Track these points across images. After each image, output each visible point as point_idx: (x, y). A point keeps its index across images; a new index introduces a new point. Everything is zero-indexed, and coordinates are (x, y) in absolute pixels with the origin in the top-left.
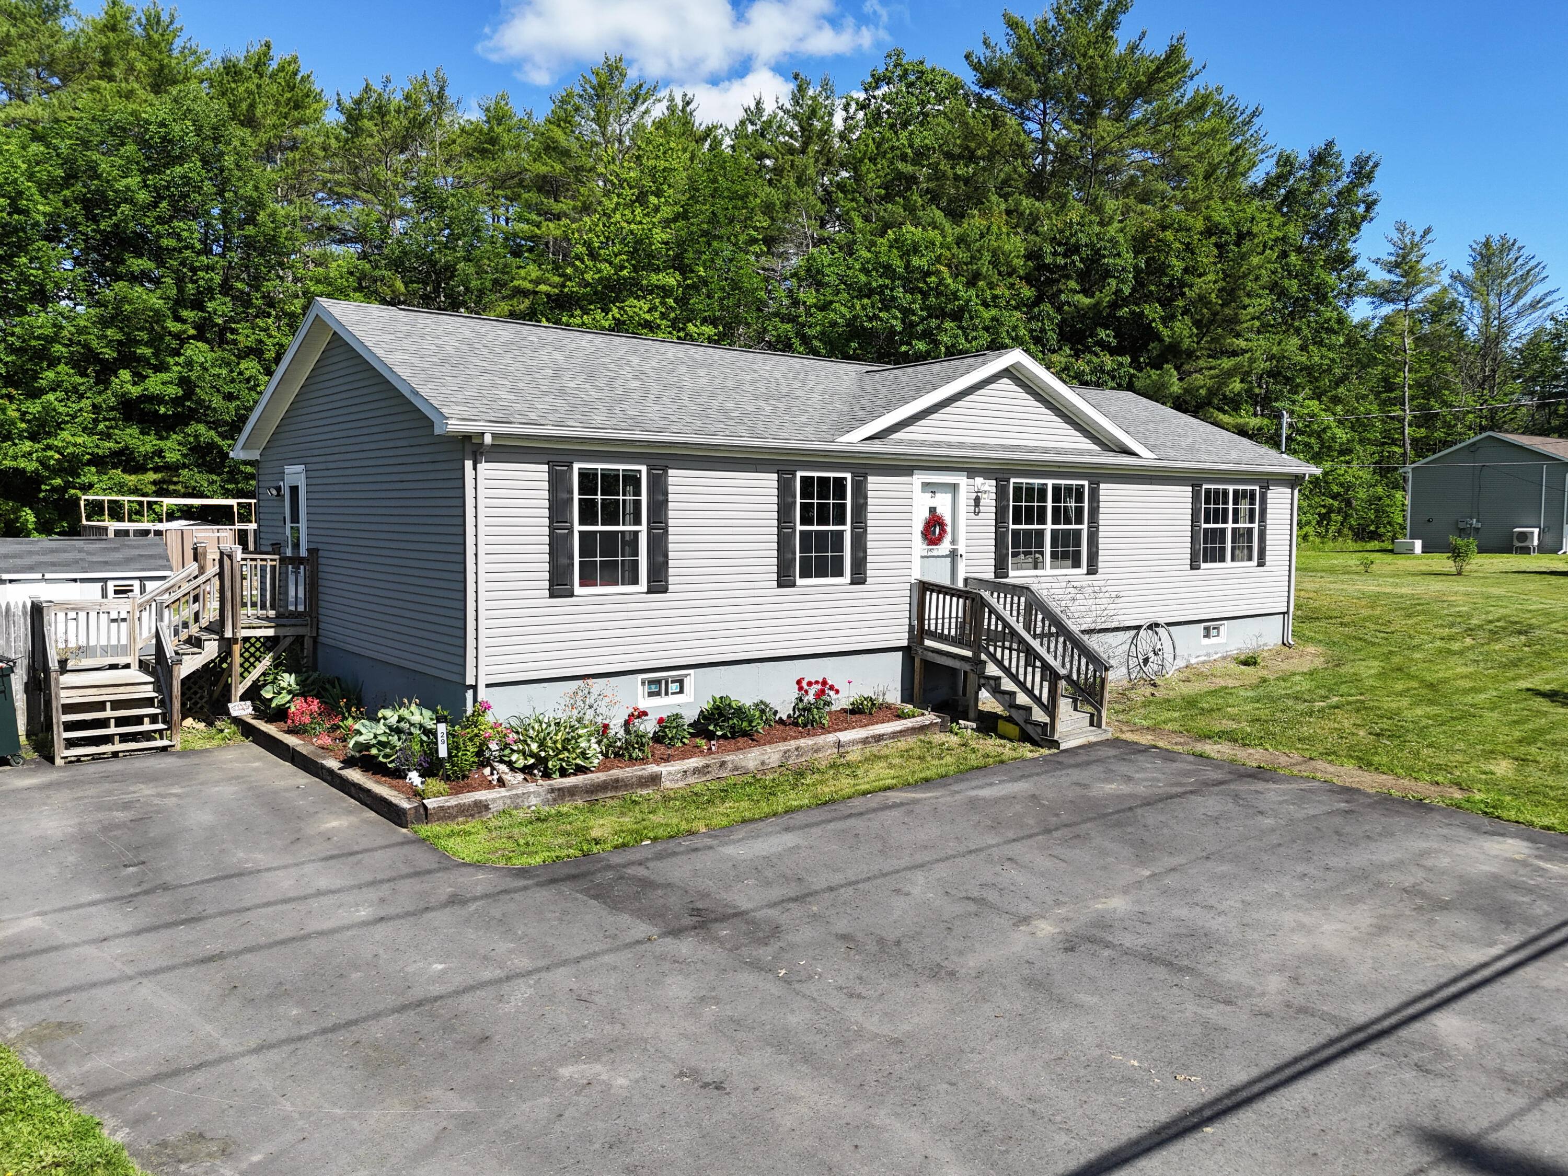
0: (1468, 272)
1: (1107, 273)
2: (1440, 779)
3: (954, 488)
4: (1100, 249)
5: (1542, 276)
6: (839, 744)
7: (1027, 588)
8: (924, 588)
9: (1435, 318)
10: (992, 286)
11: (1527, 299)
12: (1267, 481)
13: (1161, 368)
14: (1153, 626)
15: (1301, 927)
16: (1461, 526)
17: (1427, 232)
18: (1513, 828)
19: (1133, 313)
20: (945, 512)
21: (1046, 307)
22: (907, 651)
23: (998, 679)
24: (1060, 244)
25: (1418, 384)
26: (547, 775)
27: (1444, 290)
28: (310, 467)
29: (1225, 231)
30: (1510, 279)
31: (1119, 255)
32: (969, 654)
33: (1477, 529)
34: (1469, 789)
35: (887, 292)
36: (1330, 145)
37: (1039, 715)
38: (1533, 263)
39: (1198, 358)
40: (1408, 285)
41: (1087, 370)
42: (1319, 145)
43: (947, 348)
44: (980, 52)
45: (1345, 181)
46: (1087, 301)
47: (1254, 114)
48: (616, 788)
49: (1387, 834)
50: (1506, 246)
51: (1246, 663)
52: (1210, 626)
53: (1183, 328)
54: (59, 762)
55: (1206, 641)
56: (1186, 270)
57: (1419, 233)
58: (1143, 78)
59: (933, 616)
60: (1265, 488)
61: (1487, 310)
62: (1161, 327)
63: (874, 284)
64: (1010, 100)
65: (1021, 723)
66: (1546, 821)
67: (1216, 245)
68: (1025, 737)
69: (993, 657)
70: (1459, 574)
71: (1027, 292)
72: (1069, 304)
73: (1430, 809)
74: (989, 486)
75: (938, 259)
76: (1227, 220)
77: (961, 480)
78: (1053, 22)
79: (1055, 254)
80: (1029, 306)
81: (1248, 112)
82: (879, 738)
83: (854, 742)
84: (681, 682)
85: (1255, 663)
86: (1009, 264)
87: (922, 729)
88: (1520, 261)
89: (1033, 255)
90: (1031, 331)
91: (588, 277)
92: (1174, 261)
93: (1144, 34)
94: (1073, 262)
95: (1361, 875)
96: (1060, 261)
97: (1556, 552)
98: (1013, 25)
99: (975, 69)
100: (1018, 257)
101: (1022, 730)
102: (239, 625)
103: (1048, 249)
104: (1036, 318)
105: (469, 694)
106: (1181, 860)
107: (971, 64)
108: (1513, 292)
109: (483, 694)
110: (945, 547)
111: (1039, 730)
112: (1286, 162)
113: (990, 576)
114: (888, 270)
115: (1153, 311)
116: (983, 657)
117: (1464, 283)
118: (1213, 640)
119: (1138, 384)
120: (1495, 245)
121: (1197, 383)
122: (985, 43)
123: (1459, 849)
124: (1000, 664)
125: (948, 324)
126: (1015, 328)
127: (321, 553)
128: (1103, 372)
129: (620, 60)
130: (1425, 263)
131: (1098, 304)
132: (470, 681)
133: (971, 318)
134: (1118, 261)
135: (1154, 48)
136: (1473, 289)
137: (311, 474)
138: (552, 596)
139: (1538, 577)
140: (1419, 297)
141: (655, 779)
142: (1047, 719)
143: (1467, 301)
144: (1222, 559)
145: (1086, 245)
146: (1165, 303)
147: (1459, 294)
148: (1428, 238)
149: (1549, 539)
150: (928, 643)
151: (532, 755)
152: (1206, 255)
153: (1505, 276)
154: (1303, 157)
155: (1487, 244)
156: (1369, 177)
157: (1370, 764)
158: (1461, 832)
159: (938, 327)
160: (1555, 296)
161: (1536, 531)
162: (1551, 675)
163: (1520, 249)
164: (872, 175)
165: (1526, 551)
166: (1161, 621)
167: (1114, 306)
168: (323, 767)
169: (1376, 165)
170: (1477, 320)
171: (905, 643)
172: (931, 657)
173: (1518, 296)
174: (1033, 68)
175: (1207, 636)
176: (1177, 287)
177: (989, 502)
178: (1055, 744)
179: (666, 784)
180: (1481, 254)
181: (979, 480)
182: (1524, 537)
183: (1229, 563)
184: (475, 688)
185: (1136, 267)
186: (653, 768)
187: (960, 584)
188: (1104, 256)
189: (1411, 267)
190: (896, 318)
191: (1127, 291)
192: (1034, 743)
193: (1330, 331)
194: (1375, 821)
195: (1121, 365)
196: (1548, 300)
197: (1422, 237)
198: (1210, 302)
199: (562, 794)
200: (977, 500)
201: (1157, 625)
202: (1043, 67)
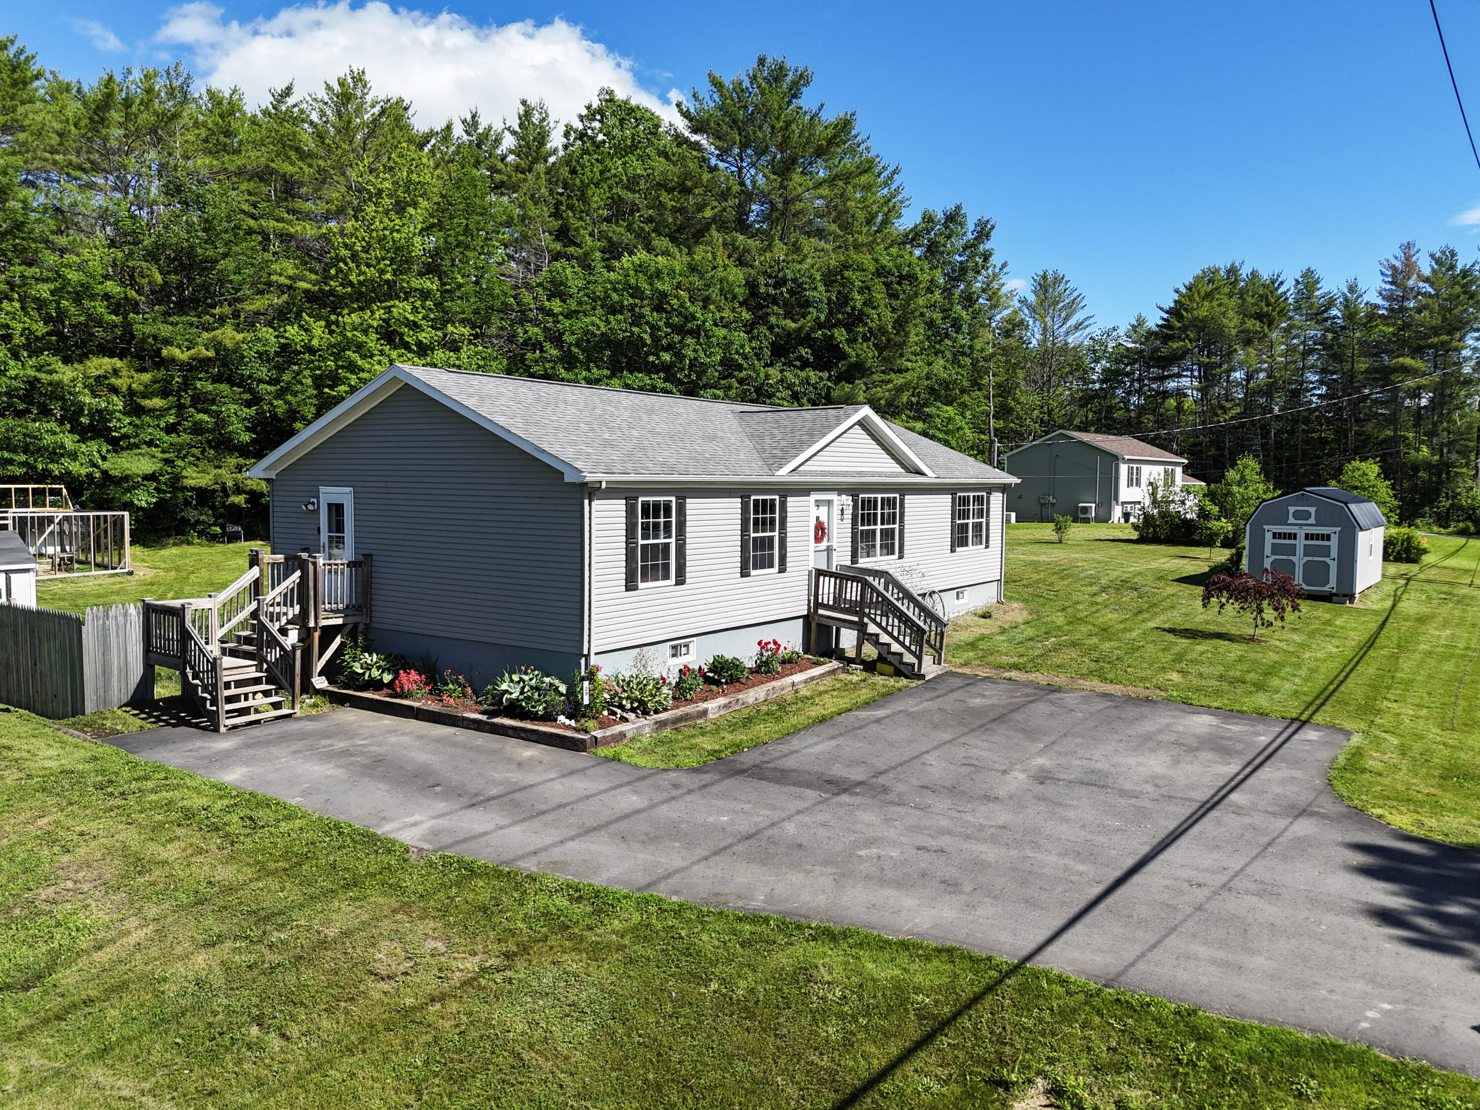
0: (1032, 298)
1: (807, 304)
2: (1148, 685)
3: (829, 503)
4: (802, 284)
5: (1082, 304)
6: (793, 685)
7: (887, 573)
8: (820, 573)
9: (1007, 334)
10: (720, 309)
11: (1072, 322)
12: (990, 489)
13: (853, 383)
14: (932, 593)
15: (1140, 764)
16: (1042, 501)
17: (1004, 265)
18: (1201, 709)
19: (824, 335)
20: (824, 519)
21: (763, 329)
22: (806, 618)
23: (877, 635)
24: (770, 277)
25: (999, 386)
26: (646, 713)
27: (1015, 312)
28: (358, 489)
29: (890, 273)
30: (1061, 305)
31: (816, 288)
32: (856, 619)
33: (1053, 504)
34: (1167, 690)
35: (637, 309)
36: (958, 208)
37: (908, 658)
38: (1075, 294)
39: (873, 373)
40: (991, 308)
41: (797, 382)
42: (951, 207)
43: (690, 360)
44: (690, 105)
45: (970, 236)
46: (793, 325)
47: (895, 172)
48: (686, 720)
49: (1144, 717)
50: (1058, 280)
51: (984, 617)
52: (959, 591)
53: (868, 353)
54: (223, 729)
55: (957, 602)
56: (865, 304)
57: (999, 266)
58: (824, 143)
59: (826, 591)
60: (989, 493)
61: (1045, 329)
62: (846, 347)
63: (626, 303)
64: (717, 148)
65: (897, 664)
66: (1216, 704)
67: (885, 283)
68: (899, 673)
69: (874, 621)
70: (1060, 542)
71: (746, 316)
72: (778, 326)
73: (1156, 702)
74: (847, 500)
75: (679, 286)
76: (891, 264)
77: (833, 496)
78: (746, 83)
79: (767, 285)
80: (749, 328)
81: (890, 169)
82: (812, 679)
83: (801, 682)
84: (686, 646)
85: (990, 617)
86: (731, 291)
87: (833, 672)
88: (1067, 292)
89: (751, 285)
90: (753, 349)
91: (353, 277)
92: (857, 296)
93: (822, 105)
94: (782, 293)
95: (1148, 738)
96: (772, 291)
97: (1107, 522)
98: (718, 85)
99: (686, 117)
100: (739, 286)
101: (896, 668)
102: (321, 617)
103: (762, 280)
104: (757, 338)
105: (583, 661)
106: (1052, 738)
107: (681, 111)
108: (1063, 315)
109: (594, 660)
110: (824, 544)
111: (910, 668)
112: (928, 219)
113: (849, 563)
114: (637, 292)
115: (840, 335)
116: (866, 620)
117: (1029, 307)
118: (961, 601)
119: (834, 394)
120: (1050, 278)
121: (878, 395)
122: (694, 96)
123: (1183, 722)
124: (879, 625)
125: (689, 340)
126: (742, 346)
127: (374, 558)
128: (809, 384)
129: (363, 72)
130: (1004, 290)
131: (800, 329)
132: (585, 652)
133: (708, 337)
134: (815, 294)
135: (830, 116)
136: (1034, 311)
137: (359, 495)
138: (627, 590)
139: (1112, 544)
140: (998, 318)
141: (705, 713)
142: (916, 661)
143: (1031, 322)
144: (967, 545)
145: (792, 280)
146: (849, 328)
147: (1025, 315)
148: (1005, 270)
149: (1102, 511)
150: (821, 612)
151: (637, 700)
152: (879, 294)
153: (1058, 303)
154: (940, 216)
155: (1044, 277)
156: (988, 237)
157: (1106, 679)
158: (1178, 713)
159: (681, 342)
160: (1091, 321)
161: (1093, 505)
162: (1163, 617)
163: (1067, 282)
164: (596, 198)
165: (1087, 521)
166: (936, 589)
167: (813, 330)
168: (464, 719)
169: (993, 227)
170: (1038, 336)
171: (805, 613)
172: (825, 621)
173: (1066, 319)
174: (735, 121)
175: (958, 598)
176: (858, 318)
177: (849, 512)
178: (922, 677)
179: (711, 716)
180: (1040, 285)
181: (844, 497)
182: (1085, 510)
183: (970, 547)
184: (587, 657)
185: (829, 299)
186: (702, 706)
187: (834, 570)
188: (805, 290)
189: (994, 294)
190: (646, 332)
191: (823, 318)
192: (907, 677)
193: (963, 354)
194: (1132, 711)
195: (821, 378)
196: (1086, 323)
197: (1001, 269)
198: (887, 332)
199: (662, 724)
200: (842, 510)
201: (934, 592)
202: (743, 122)
